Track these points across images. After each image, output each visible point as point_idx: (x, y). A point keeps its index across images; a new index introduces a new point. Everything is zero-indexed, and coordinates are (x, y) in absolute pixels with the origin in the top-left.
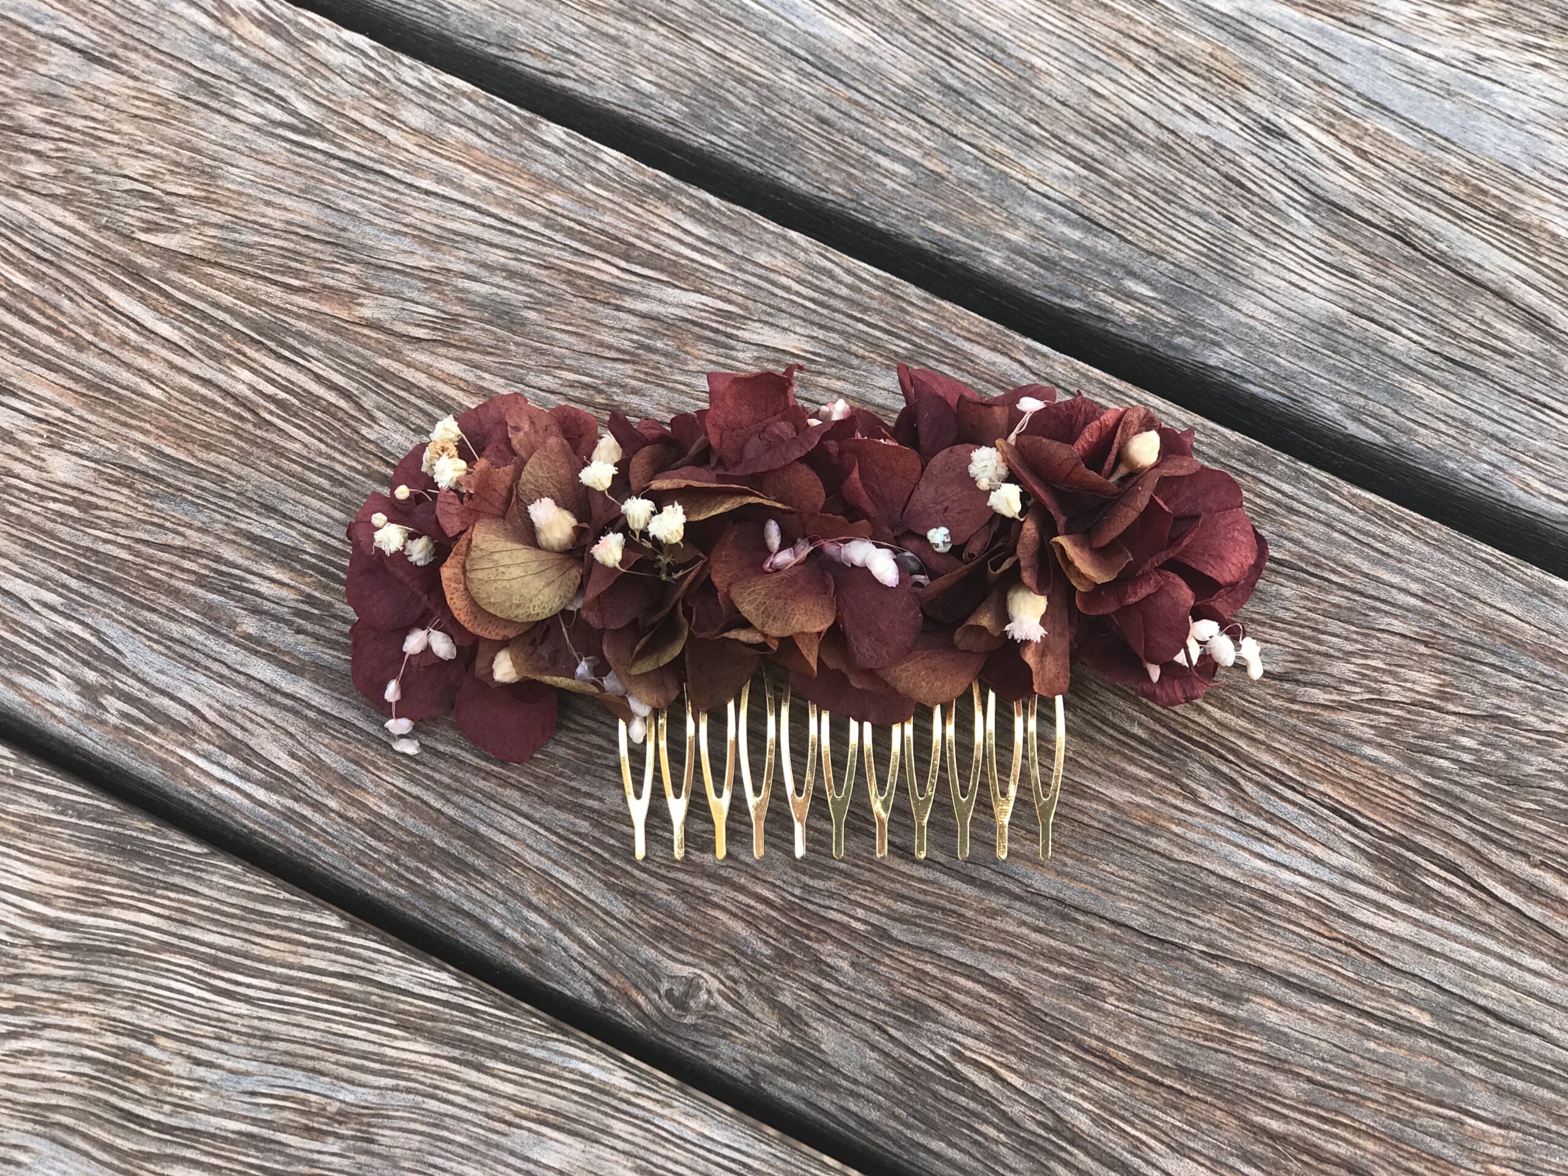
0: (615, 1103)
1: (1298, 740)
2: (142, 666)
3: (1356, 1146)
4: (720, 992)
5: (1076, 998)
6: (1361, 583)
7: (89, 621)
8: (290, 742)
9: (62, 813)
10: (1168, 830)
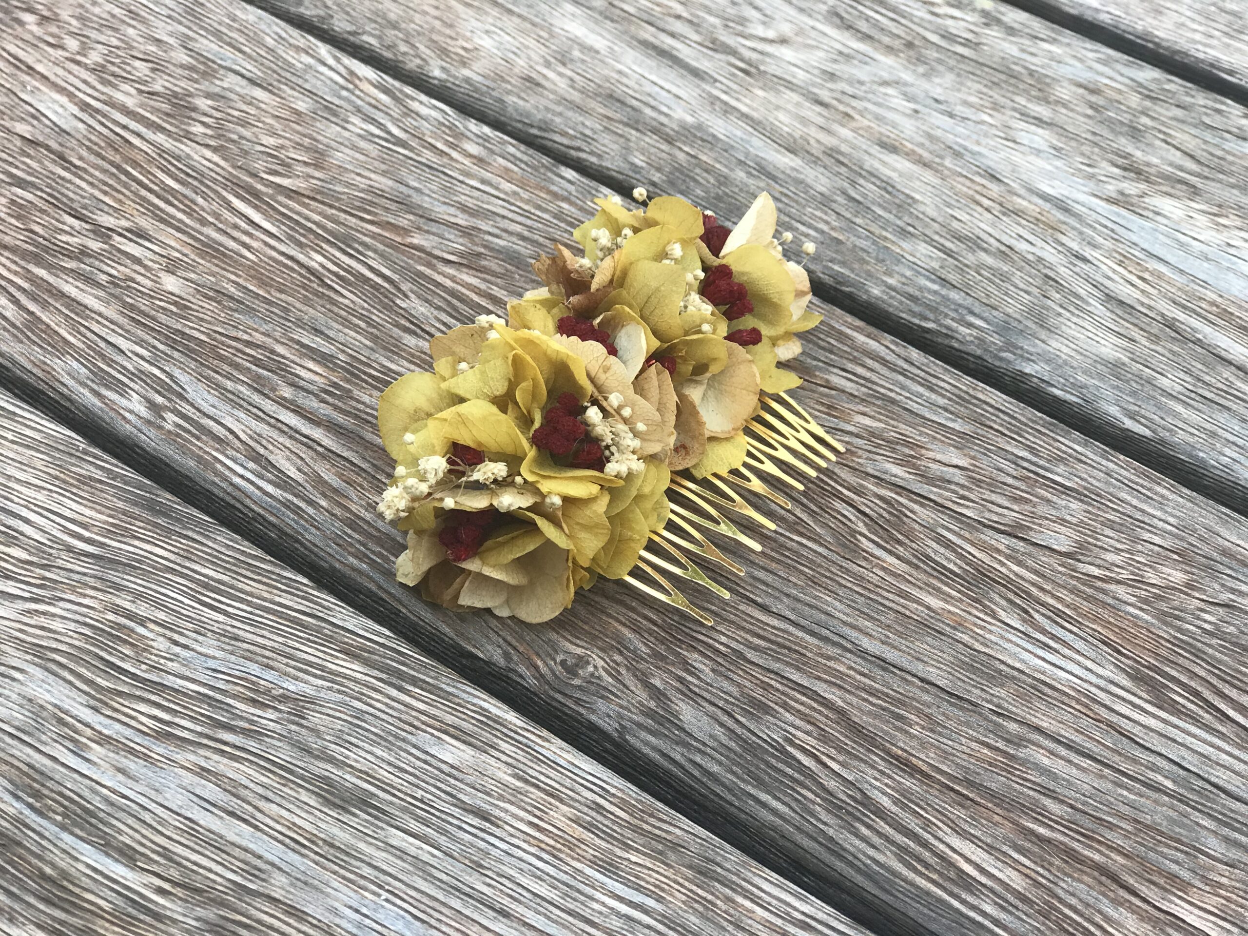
0: (505, 730)
1: (1077, 596)
2: (200, 401)
3: (1108, 857)
4: (603, 668)
5: (889, 722)
6: (1129, 510)
7: (167, 369)
8: (299, 462)
9: (113, 479)
10: (971, 630)
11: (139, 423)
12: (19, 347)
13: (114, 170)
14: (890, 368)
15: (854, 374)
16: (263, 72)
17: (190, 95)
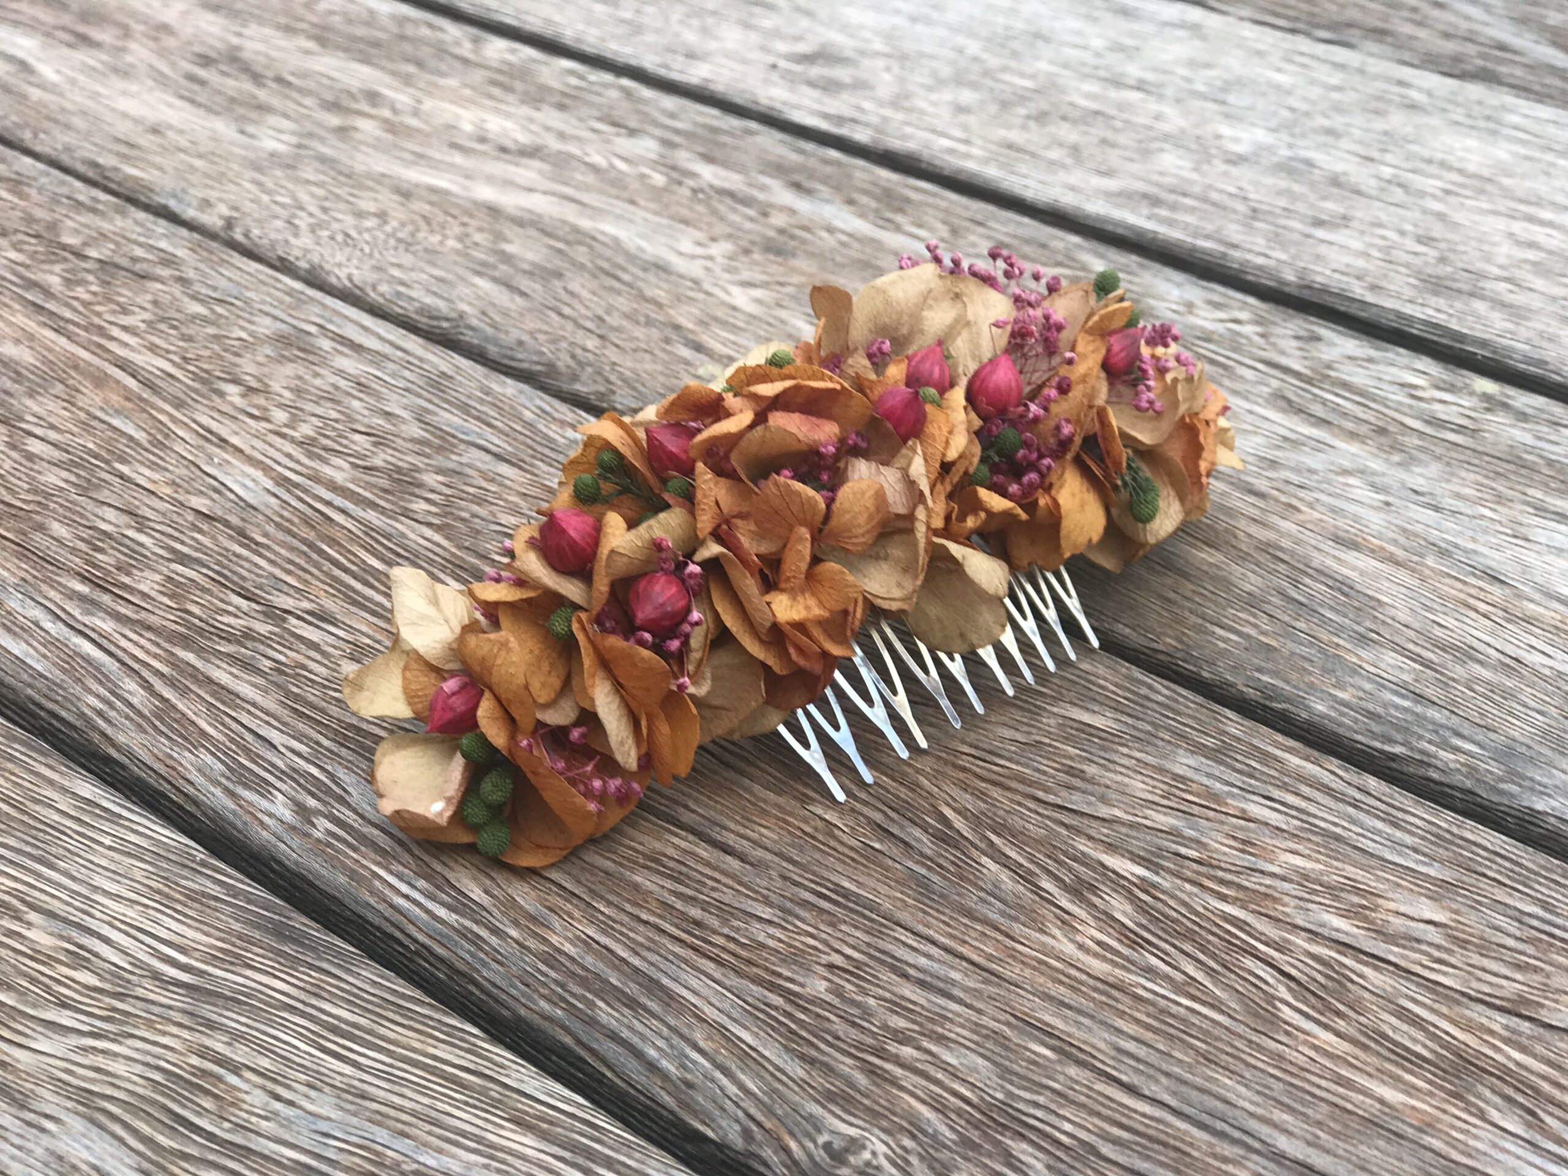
4: (887, 1156)
10: (1448, 1134)
11: (279, 829)
12: (140, 737)
13: (305, 548)
14: (1335, 797)
15: (1283, 803)
16: (516, 448)
17: (418, 470)
